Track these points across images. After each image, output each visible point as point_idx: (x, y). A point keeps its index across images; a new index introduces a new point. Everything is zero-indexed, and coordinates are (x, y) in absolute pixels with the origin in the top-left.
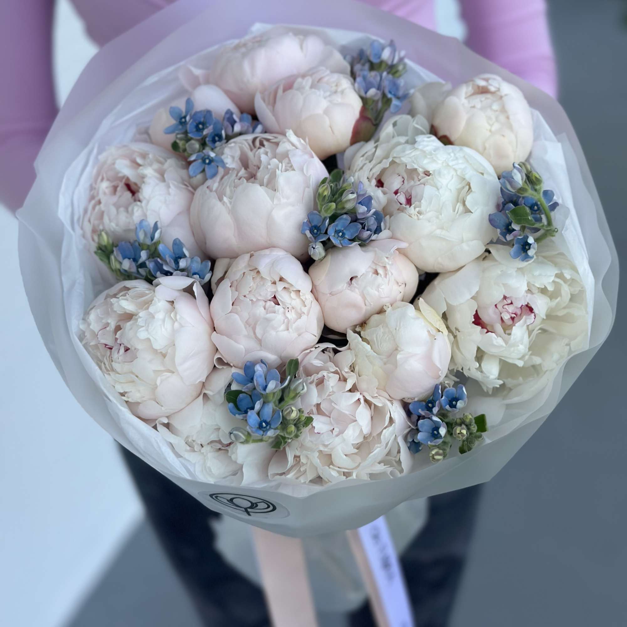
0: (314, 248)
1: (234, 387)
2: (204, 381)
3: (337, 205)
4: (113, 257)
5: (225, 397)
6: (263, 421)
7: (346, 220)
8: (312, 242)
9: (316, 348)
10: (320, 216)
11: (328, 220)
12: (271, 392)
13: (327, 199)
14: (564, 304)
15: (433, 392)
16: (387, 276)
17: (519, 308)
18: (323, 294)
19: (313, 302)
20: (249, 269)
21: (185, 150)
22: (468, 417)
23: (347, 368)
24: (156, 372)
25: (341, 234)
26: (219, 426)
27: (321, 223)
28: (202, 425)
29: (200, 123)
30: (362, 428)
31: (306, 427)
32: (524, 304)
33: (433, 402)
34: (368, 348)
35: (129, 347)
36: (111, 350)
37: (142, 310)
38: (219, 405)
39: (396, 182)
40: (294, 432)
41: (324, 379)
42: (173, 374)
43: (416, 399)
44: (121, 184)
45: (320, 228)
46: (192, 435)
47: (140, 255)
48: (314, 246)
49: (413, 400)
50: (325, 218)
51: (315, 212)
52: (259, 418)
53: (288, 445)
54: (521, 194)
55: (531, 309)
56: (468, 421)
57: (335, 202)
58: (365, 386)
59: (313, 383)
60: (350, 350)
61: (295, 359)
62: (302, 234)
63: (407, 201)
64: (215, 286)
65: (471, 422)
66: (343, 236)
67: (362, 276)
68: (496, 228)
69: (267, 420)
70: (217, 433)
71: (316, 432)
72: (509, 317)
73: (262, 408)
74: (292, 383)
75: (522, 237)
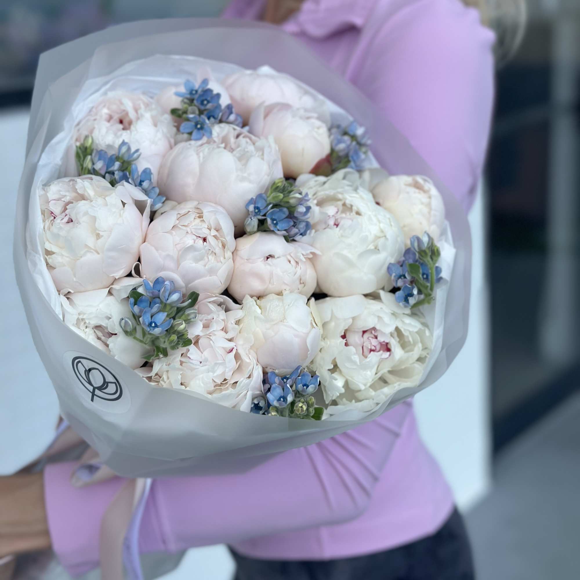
0: (251, 219)
1: (140, 290)
2: (117, 278)
3: (284, 197)
4: (89, 157)
5: (129, 293)
6: (154, 322)
7: (284, 213)
8: (252, 215)
9: (216, 297)
10: (266, 201)
11: (271, 206)
12: (170, 304)
13: (278, 189)
14: (411, 361)
15: (291, 373)
16: (297, 268)
17: (381, 344)
18: (242, 258)
19: (231, 260)
20: (194, 210)
21: (185, 112)
22: (312, 400)
23: (234, 321)
24: (86, 246)
25: (275, 222)
26: (111, 316)
27: (263, 207)
28: (97, 309)
29: (206, 100)
30: (225, 370)
31: (183, 346)
32: (387, 341)
33: (287, 379)
34: (259, 311)
35: (73, 220)
36: (55, 218)
37: (99, 197)
38: (120, 301)
39: (331, 210)
40: (175, 343)
41: (211, 322)
42: (99, 255)
43: (277, 371)
44: (116, 117)
45: (261, 210)
46: (84, 314)
47: (113, 165)
48: (252, 218)
49: (274, 371)
50: (270, 204)
51: (264, 195)
52: (151, 319)
53: (158, 359)
54: (422, 256)
55: (389, 350)
56: (310, 403)
57: (284, 194)
58: (240, 342)
59: (201, 321)
60: (241, 310)
61: (198, 293)
62: (246, 207)
63: (335, 224)
64: (160, 214)
65: (312, 404)
66: (276, 224)
67: (278, 257)
68: (391, 275)
69: (157, 324)
70: (107, 321)
71: (188, 355)
72: (370, 348)
73: (157, 312)
74: (188, 309)
75: (409, 286)
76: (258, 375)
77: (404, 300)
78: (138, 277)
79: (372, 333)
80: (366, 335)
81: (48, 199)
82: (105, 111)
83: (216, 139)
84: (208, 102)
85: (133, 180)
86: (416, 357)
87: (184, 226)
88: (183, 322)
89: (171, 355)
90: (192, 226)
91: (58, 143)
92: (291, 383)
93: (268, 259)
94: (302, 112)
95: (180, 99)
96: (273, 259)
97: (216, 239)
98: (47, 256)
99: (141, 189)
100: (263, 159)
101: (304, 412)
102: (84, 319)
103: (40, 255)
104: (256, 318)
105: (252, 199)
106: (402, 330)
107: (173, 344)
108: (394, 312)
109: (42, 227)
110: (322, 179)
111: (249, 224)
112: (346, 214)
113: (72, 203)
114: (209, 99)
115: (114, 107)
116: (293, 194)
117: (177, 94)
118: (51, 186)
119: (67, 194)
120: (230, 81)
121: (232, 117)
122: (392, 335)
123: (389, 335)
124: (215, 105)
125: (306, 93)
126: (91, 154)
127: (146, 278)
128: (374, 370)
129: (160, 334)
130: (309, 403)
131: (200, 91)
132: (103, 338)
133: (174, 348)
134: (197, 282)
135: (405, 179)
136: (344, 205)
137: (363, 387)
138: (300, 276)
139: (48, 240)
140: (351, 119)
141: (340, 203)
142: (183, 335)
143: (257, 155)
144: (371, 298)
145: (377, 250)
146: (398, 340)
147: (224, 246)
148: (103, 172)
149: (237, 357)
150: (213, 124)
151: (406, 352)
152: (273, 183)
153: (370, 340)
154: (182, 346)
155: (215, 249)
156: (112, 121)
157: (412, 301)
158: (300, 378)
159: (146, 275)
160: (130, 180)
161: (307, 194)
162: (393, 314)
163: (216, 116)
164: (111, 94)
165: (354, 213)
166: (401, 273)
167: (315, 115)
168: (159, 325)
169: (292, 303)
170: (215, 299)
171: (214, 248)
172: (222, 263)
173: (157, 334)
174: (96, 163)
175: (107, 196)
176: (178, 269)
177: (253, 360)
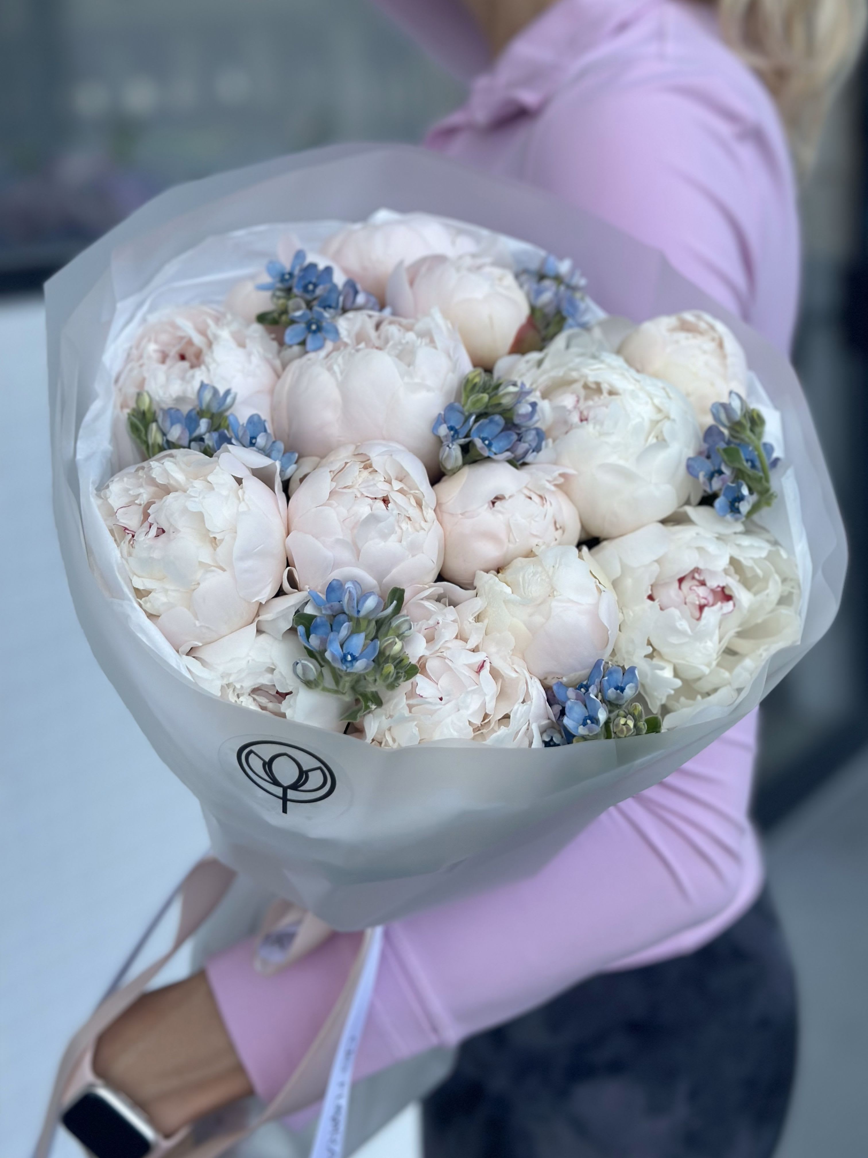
0: (450, 448)
1: (309, 610)
2: (264, 603)
3: (490, 398)
4: (154, 426)
5: (293, 620)
6: (348, 653)
7: (498, 424)
8: (447, 441)
9: (430, 587)
10: (462, 413)
11: (473, 418)
12: (366, 617)
13: (477, 388)
14: (769, 607)
15: (589, 674)
16: (545, 506)
17: (713, 591)
18: (452, 514)
19: (436, 522)
20: (353, 460)
21: (285, 311)
22: (638, 708)
23: (473, 617)
24: (201, 563)
25: (487, 442)
26: (275, 666)
27: (461, 424)
28: (248, 662)
29: (310, 283)
30: (485, 699)
31: (407, 679)
32: (722, 584)
33: (587, 687)
34: (508, 590)
35: (164, 529)
36: (133, 536)
37: (196, 480)
38: (281, 638)
39: (568, 401)
40: (392, 676)
41: (436, 630)
42: (225, 573)
43: (565, 679)
44: (173, 352)
45: (459, 431)
46: (229, 675)
47: (197, 425)
48: (450, 446)
49: (560, 680)
50: (470, 415)
51: (456, 404)
52: (343, 651)
53: (369, 713)
54: (737, 432)
55: (728, 598)
56: (636, 713)
57: (488, 394)
58: (493, 649)
59: (420, 633)
60: (478, 598)
61: (402, 588)
62: (434, 434)
63: (582, 420)
64: (299, 483)
65: (640, 716)
66: (489, 446)
67: (510, 497)
68: (696, 477)
69: (354, 654)
70: (269, 676)
71: (418, 693)
72: (697, 603)
73: (348, 637)
74: (394, 618)
75: (733, 485)
76: (538, 693)
77: (729, 510)
78: (295, 592)
79: (693, 578)
80: (685, 585)
81: (113, 509)
82: (152, 348)
83: (346, 340)
84: (315, 286)
85: (237, 439)
86: (774, 598)
87: (345, 488)
88: (397, 640)
89: (388, 701)
90: (359, 485)
91: (97, 417)
92: (595, 692)
93: (496, 504)
94: (468, 261)
95: (268, 294)
96: (503, 501)
97: (403, 494)
98: (141, 600)
99: (257, 450)
100: (436, 348)
101: (632, 731)
102: (232, 683)
103: (130, 600)
104: (506, 602)
105: (440, 414)
106: (741, 559)
107: (390, 680)
108: (720, 534)
109: (119, 555)
110: (534, 356)
111: (449, 456)
112: (593, 400)
113: (154, 503)
114: (314, 280)
115: (164, 337)
116: (503, 390)
117: (262, 288)
118: (110, 488)
119: (141, 490)
120: (335, 245)
121: (361, 299)
122: (726, 572)
123: (723, 574)
124: (328, 286)
125: (460, 232)
126: (155, 421)
127: (309, 588)
128: (716, 638)
129: (366, 668)
130: (634, 714)
131: (296, 272)
132: (270, 705)
133: (392, 686)
134: (394, 571)
135: (666, 322)
136: (586, 387)
137: (707, 670)
138: (554, 517)
139: (135, 574)
140: (542, 253)
141: (578, 386)
142: (402, 661)
143: (423, 344)
144: (672, 524)
145: (662, 442)
146: (737, 577)
147: (419, 504)
148: (185, 442)
149: (495, 674)
150: (333, 318)
151: (755, 594)
152: (464, 381)
153: (694, 590)
154: (405, 679)
155: (407, 511)
156: (169, 362)
157: (744, 507)
158: (606, 678)
159: (309, 585)
160: (233, 441)
161: (523, 385)
162: (720, 538)
163: (334, 305)
164: (153, 319)
165: (605, 394)
166: (712, 469)
167: (488, 260)
168: (358, 657)
169: (558, 560)
170: (433, 591)
171: (404, 509)
172: (425, 530)
173: (361, 671)
174: (169, 431)
175: (208, 475)
176: (360, 560)
177: (523, 673)
